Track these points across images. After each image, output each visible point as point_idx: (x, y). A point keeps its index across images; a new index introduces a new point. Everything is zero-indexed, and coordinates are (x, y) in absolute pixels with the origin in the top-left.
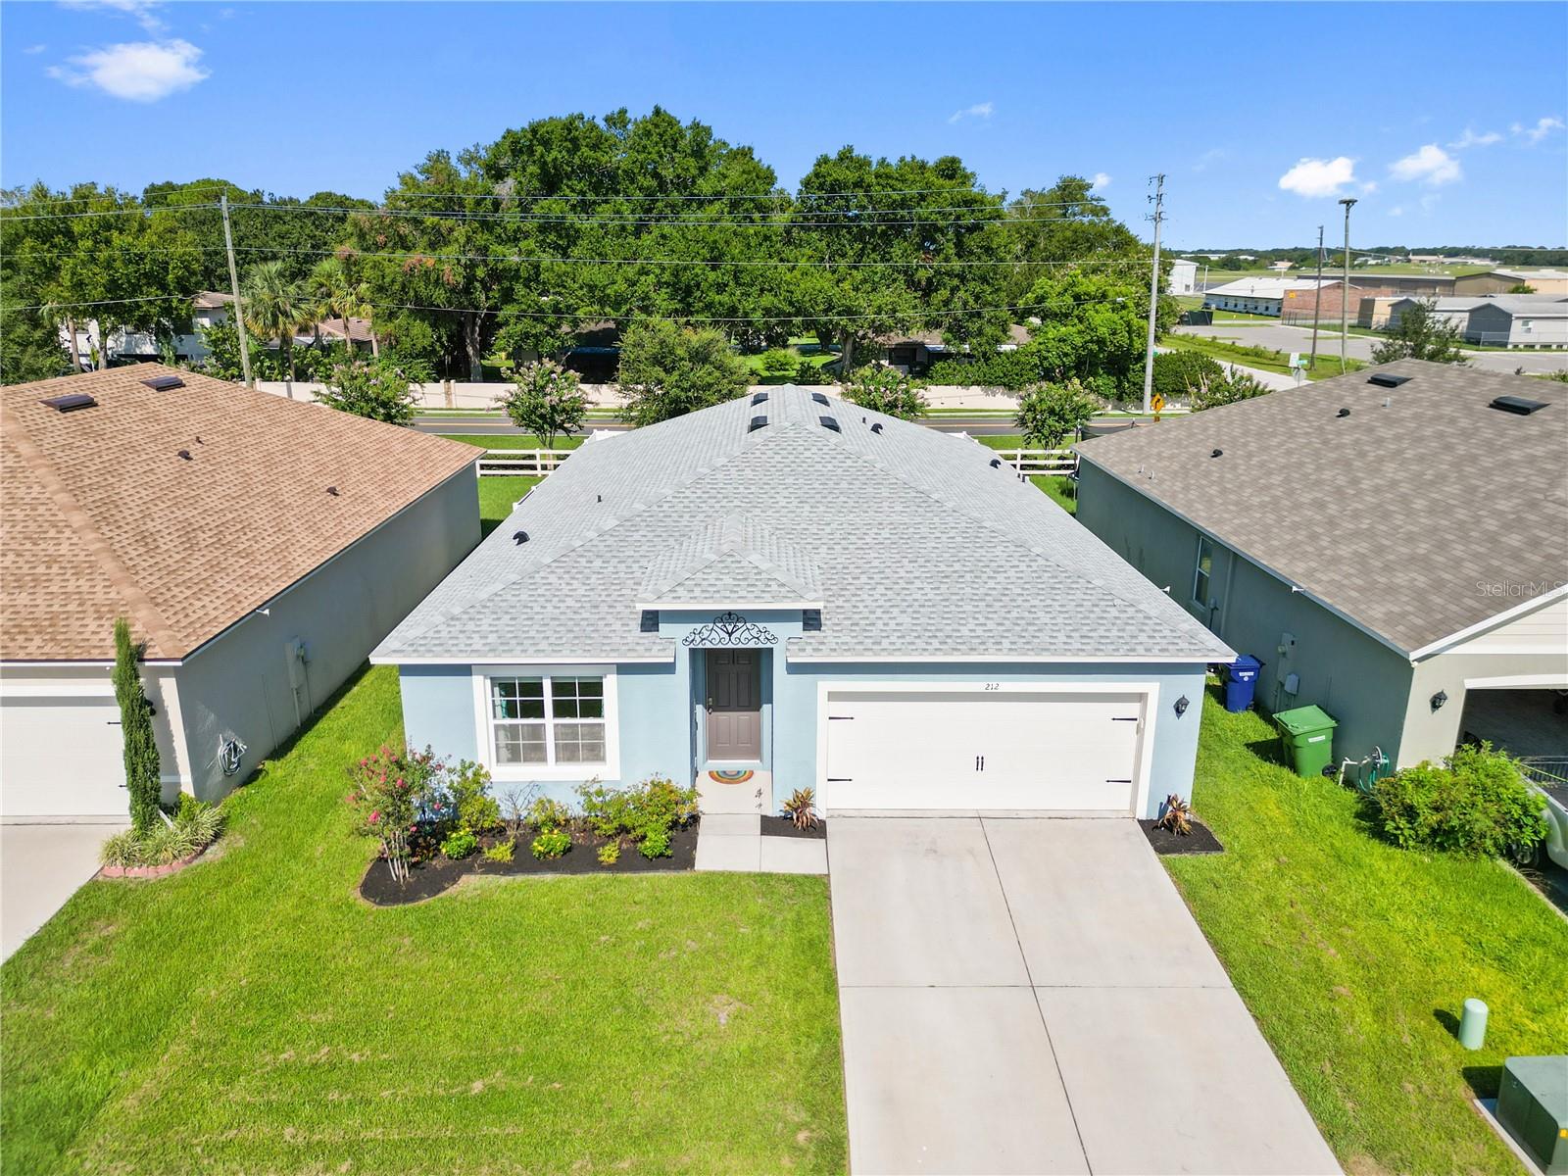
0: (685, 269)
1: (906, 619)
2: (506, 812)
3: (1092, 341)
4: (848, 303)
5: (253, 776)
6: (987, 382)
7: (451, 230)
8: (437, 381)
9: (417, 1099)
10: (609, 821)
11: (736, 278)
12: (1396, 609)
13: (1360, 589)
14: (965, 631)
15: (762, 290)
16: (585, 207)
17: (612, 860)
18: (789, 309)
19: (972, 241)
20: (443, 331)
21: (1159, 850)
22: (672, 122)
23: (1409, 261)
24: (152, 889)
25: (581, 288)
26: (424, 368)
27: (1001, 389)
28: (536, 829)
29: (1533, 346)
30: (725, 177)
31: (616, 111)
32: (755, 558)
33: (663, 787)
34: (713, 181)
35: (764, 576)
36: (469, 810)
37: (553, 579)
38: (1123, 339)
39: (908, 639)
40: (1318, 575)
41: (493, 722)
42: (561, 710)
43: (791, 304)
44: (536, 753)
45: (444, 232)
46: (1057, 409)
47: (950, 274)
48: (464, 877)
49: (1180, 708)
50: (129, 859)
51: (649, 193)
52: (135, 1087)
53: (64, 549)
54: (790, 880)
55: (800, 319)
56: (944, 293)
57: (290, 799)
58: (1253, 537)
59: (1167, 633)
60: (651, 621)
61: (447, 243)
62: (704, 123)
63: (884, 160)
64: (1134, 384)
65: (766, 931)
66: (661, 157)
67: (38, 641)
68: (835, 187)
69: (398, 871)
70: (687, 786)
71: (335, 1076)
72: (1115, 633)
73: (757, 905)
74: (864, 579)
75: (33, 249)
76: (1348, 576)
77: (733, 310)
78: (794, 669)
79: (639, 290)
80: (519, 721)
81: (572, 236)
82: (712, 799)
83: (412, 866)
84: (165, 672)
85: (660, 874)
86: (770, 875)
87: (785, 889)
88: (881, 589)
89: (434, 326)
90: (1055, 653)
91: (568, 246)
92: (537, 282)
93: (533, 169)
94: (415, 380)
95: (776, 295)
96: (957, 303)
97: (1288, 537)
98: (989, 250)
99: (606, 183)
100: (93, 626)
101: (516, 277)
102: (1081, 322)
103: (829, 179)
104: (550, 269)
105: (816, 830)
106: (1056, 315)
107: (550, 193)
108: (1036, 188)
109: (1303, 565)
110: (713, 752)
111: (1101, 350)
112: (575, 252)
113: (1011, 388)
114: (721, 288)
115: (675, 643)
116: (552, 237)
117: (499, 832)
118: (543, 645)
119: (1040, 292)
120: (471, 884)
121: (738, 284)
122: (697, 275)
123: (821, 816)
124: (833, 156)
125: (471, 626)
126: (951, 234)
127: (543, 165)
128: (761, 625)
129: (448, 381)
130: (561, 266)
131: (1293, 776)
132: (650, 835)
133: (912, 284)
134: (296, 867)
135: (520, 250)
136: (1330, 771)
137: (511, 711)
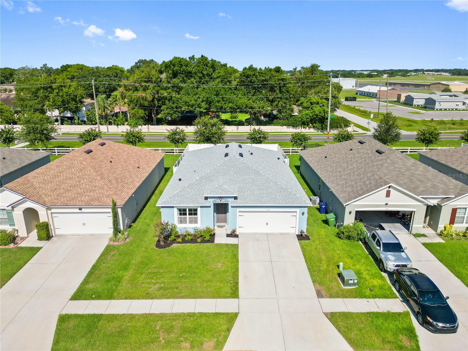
0: (210, 97)
1: (253, 198)
2: (180, 233)
3: (314, 115)
4: (251, 105)
5: (130, 226)
6: (288, 125)
7: (149, 86)
8: (145, 125)
9: (172, 277)
10: (199, 234)
11: (223, 100)
12: (345, 196)
13: (341, 191)
14: (264, 200)
15: (229, 102)
16: (184, 81)
17: (200, 241)
18: (236, 107)
19: (283, 90)
20: (146, 112)
21: (299, 240)
22: (206, 59)
23: (424, 74)
24: (119, 246)
25: (183, 102)
26: (142, 122)
27: (291, 127)
28: (185, 236)
29: (442, 109)
30: (220, 73)
31: (192, 56)
32: (225, 186)
33: (208, 228)
34: (217, 74)
35: (227, 190)
36: (174, 232)
37: (188, 190)
38: (322, 114)
39: (253, 201)
40: (335, 188)
41: (177, 216)
42: (190, 214)
43: (237, 106)
44: (185, 222)
45: (147, 86)
46: (300, 138)
47: (278, 98)
48: (173, 244)
49: (303, 214)
50: (114, 241)
51: (200, 78)
52: (127, 275)
53: (97, 184)
54: (231, 245)
55: (239, 110)
56: (276, 103)
57: (139, 231)
58: (327, 178)
59: (300, 200)
60: (206, 198)
61: (148, 89)
62: (214, 59)
63: (260, 68)
64: (326, 126)
65: (227, 253)
66: (203, 68)
67: (96, 202)
68: (248, 77)
69: (162, 243)
70: (213, 228)
71: (158, 273)
72: (291, 200)
73: (225, 249)
74: (246, 189)
75: (43, 92)
76: (340, 188)
77: (222, 107)
78: (232, 207)
79: (198, 102)
80: (182, 216)
81: (181, 89)
82: (217, 231)
83: (164, 242)
84: (119, 208)
85: (208, 244)
86: (228, 244)
87: (230, 246)
88: (249, 192)
89: (145, 110)
90: (279, 204)
91: (179, 91)
92: (172, 100)
93: (170, 72)
94: (140, 125)
95: (233, 104)
96: (280, 105)
97: (333, 179)
98: (288, 91)
99: (189, 75)
100: (106, 199)
101: (166, 99)
102: (312, 109)
103: (246, 74)
104: (175, 97)
105: (236, 236)
106: (306, 107)
107: (174, 78)
108: (305, 66)
109: (333, 185)
110: (218, 222)
111: (317, 117)
112: (181, 93)
113: (294, 127)
114: (219, 102)
115: (211, 202)
116: (175, 89)
117: (178, 236)
118: (187, 203)
119: (302, 101)
120: (175, 245)
121: (223, 101)
122: (212, 99)
123: (238, 234)
124: (247, 67)
125: (174, 199)
126: (278, 87)
127: (173, 71)
128: (226, 199)
129: (148, 125)
130: (178, 96)
131: (328, 226)
132: (206, 237)
133: (268, 100)
134: (143, 242)
135: (167, 92)
136: (335, 226)
137: (181, 214)
